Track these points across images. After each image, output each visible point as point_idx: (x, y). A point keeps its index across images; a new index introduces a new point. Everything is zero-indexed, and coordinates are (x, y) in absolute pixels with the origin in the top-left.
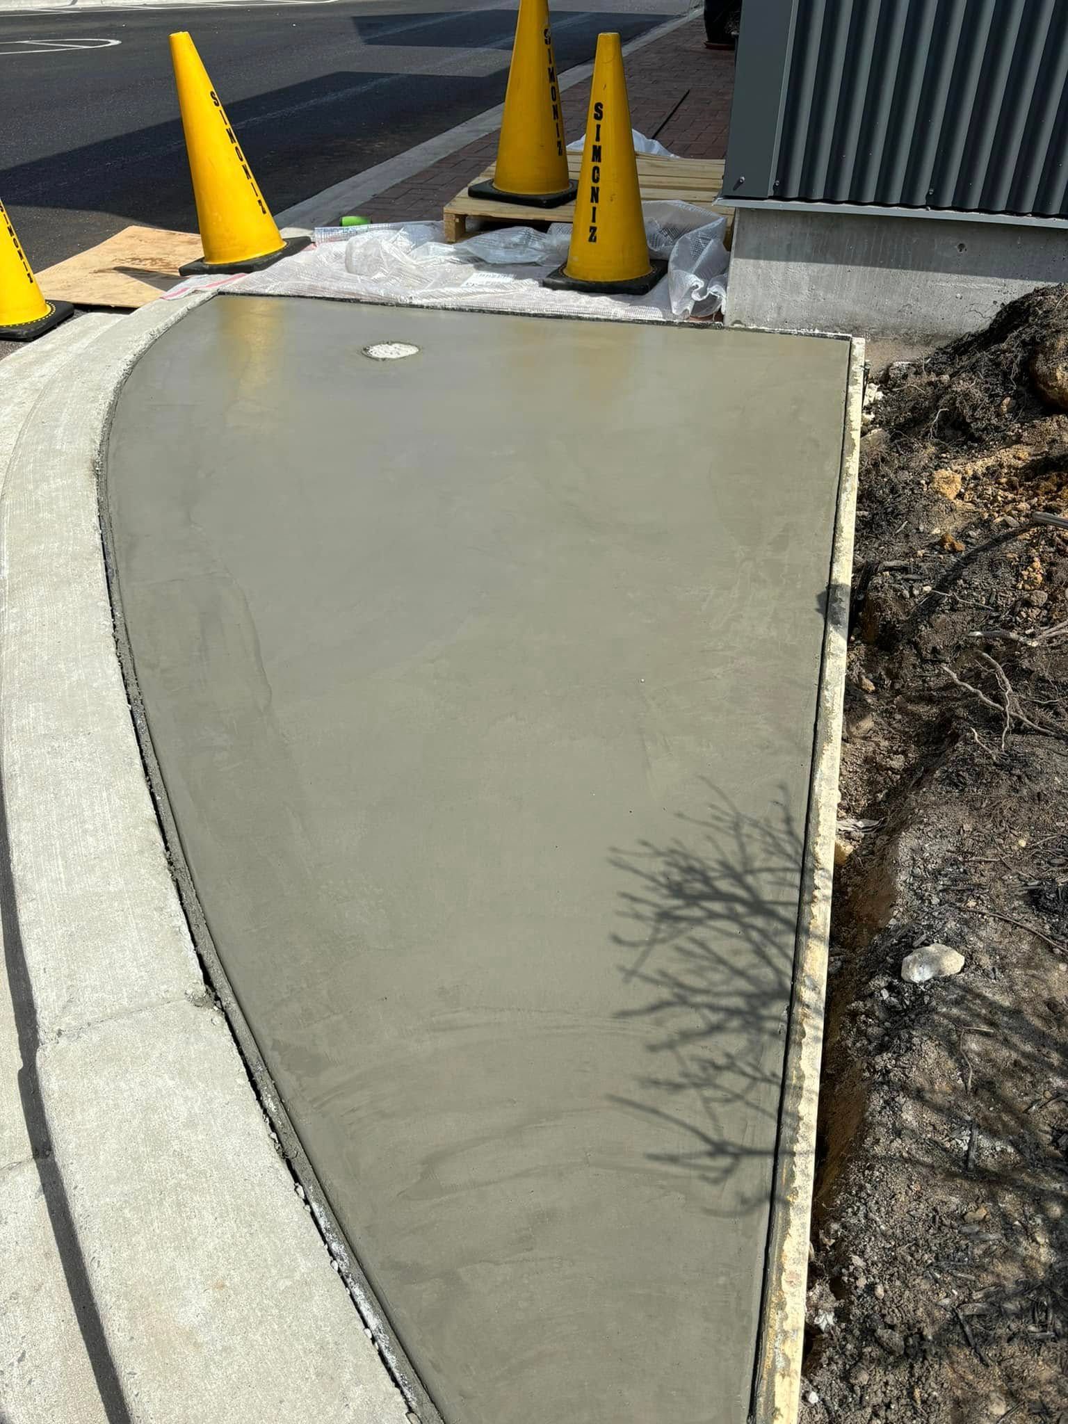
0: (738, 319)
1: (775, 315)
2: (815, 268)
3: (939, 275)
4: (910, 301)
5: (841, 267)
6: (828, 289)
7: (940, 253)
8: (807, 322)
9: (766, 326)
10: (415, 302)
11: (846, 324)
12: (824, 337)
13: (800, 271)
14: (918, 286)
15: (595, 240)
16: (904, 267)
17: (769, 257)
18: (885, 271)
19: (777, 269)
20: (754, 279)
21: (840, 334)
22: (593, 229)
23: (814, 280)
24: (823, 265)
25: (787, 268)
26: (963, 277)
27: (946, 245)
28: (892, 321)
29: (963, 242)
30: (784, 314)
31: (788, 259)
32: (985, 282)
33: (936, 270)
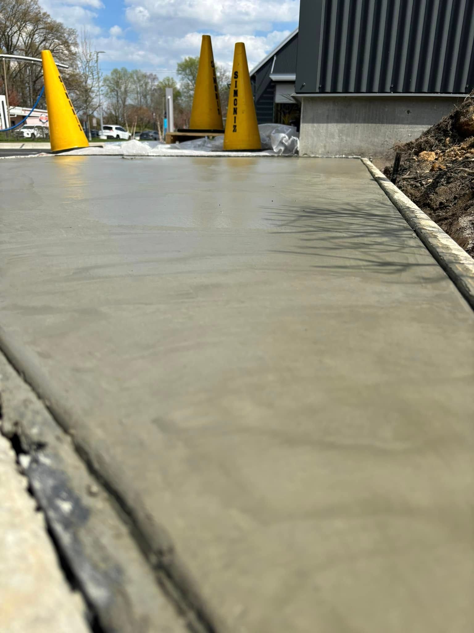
0: (306, 153)
1: (323, 150)
2: (341, 126)
3: (399, 126)
4: (387, 139)
5: (353, 125)
6: (348, 135)
7: (399, 115)
8: (339, 152)
9: (319, 155)
10: (150, 154)
11: (358, 152)
12: (347, 158)
13: (334, 128)
14: (390, 132)
15: (236, 131)
16: (382, 123)
17: (319, 122)
18: (374, 125)
19: (323, 128)
20: (312, 133)
21: (355, 157)
22: (235, 126)
23: (341, 132)
24: (344, 124)
25: (327, 127)
26: (411, 126)
27: (401, 110)
28: (380, 149)
29: (409, 109)
30: (327, 148)
31: (327, 122)
32: (421, 128)
33: (398, 123)
